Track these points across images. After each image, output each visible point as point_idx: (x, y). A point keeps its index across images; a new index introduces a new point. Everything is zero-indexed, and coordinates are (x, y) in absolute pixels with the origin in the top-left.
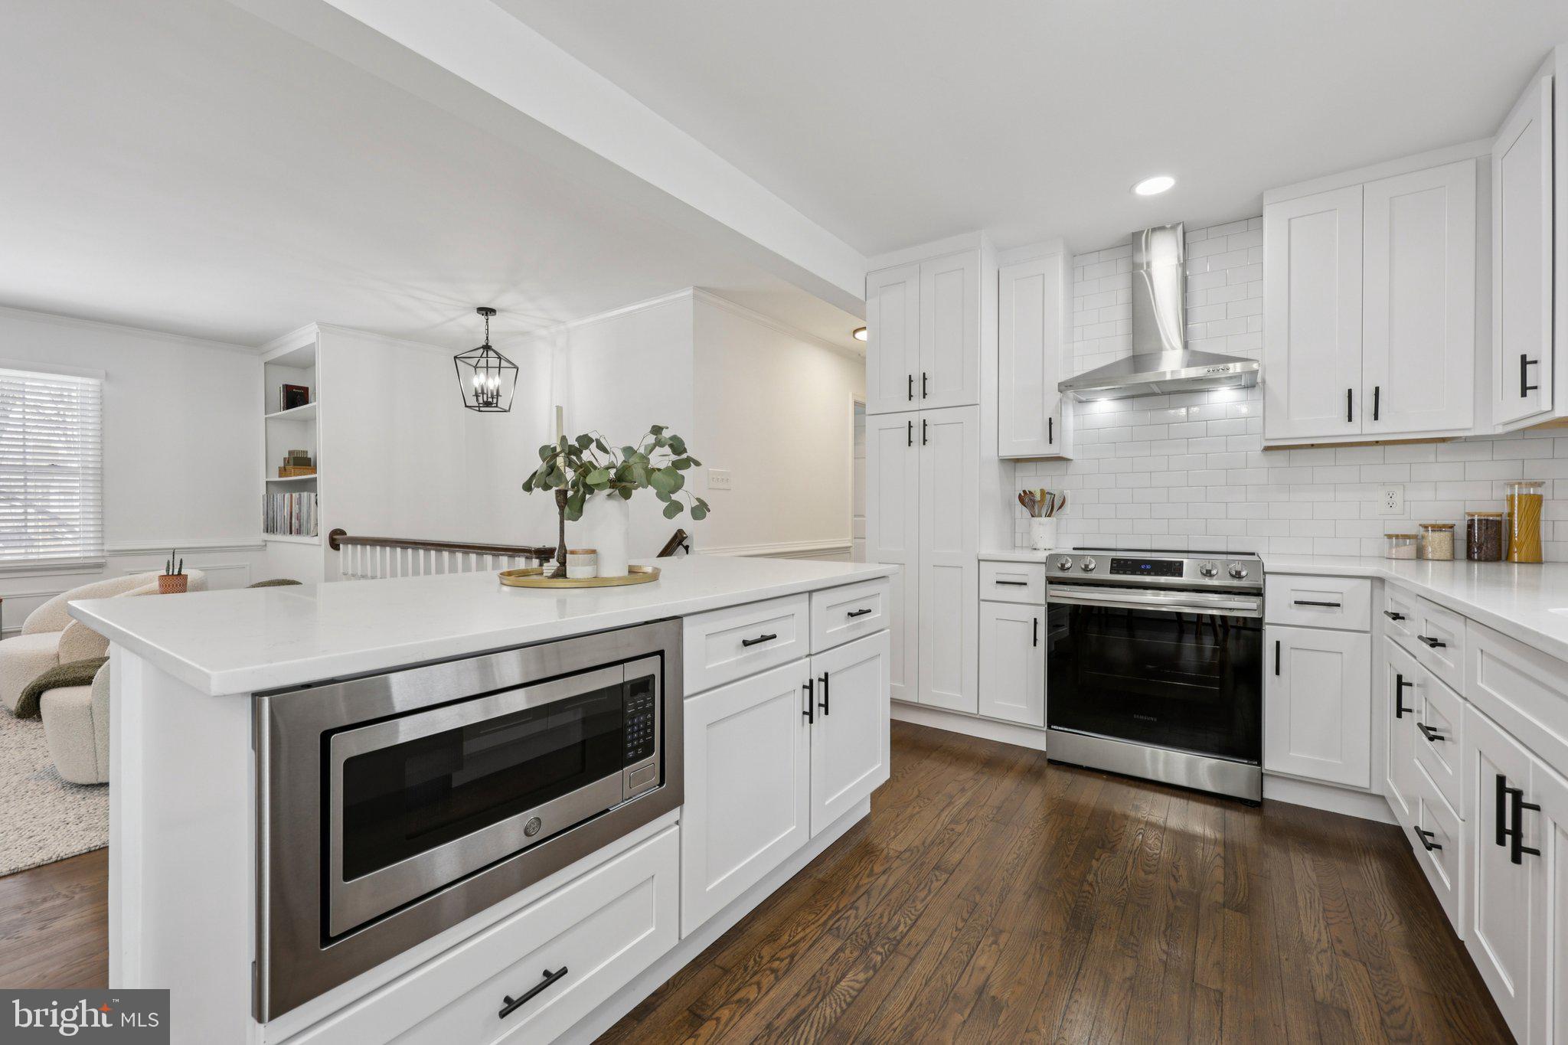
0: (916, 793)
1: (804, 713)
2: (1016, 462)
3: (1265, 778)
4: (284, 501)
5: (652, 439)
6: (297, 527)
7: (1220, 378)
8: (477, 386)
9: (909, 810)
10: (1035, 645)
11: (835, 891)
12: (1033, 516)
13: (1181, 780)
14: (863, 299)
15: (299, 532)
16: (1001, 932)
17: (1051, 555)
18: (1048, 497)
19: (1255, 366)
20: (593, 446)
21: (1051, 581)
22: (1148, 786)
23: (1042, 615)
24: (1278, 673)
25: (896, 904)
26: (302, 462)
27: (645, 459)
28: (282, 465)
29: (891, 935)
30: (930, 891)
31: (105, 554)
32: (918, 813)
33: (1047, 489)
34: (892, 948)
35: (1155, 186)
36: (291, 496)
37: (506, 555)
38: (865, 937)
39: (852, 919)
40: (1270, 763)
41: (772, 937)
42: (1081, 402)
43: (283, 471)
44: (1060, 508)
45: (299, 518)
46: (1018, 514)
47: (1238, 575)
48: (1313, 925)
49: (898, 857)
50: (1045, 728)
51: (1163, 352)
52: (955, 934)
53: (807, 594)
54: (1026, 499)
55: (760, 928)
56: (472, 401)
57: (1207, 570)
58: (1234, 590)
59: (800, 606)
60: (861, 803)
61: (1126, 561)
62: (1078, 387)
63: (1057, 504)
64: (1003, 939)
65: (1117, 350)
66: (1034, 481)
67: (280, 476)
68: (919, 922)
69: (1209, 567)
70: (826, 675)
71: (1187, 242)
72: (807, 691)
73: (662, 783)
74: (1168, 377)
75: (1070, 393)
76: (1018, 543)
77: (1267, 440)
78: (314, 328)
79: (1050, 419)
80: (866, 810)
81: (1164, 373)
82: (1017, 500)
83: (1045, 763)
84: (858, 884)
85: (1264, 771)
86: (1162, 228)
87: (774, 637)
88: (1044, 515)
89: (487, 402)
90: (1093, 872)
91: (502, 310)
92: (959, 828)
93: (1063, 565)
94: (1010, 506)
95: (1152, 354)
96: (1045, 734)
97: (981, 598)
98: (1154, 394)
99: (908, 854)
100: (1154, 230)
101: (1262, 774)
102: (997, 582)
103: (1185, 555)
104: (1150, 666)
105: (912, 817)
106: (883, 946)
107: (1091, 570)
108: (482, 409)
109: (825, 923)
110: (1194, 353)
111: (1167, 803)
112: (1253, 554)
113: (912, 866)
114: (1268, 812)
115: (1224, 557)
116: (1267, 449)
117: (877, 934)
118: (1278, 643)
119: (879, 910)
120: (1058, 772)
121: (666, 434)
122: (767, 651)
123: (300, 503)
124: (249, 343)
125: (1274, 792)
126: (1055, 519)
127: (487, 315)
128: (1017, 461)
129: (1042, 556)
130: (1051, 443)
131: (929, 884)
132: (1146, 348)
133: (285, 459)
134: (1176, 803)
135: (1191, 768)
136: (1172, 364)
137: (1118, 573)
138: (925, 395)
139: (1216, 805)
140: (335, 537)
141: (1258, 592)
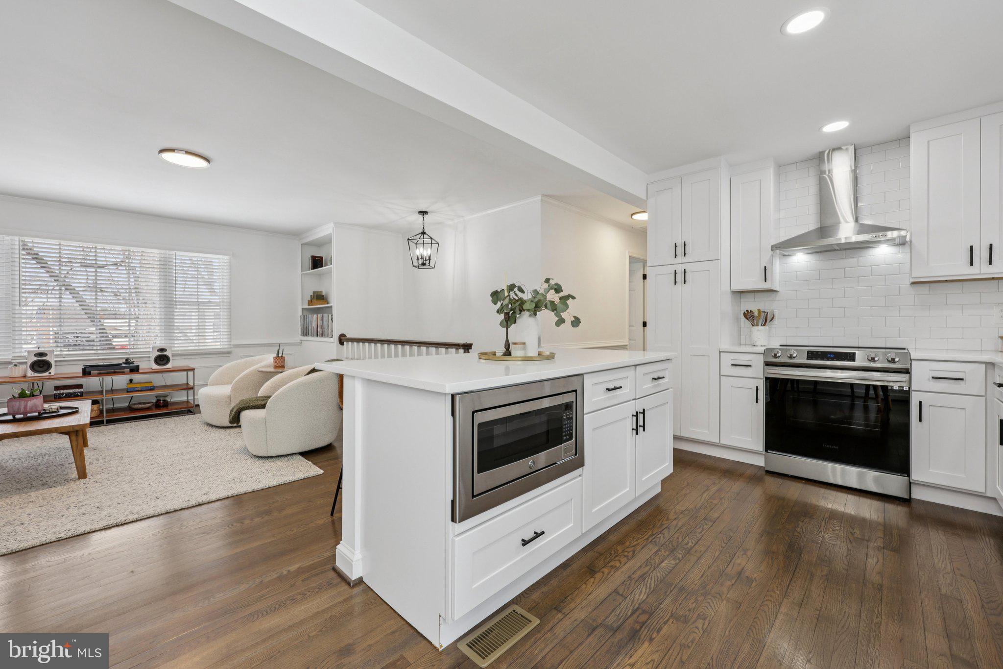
0: (686, 483)
1: (633, 429)
2: (740, 294)
3: (912, 486)
4: (314, 319)
5: (546, 286)
6: (321, 332)
7: (880, 241)
8: (418, 255)
9: (684, 491)
10: (757, 402)
11: (650, 525)
12: (753, 326)
13: (854, 484)
14: (645, 198)
15: (322, 335)
16: (748, 550)
17: (767, 349)
18: (763, 314)
19: (903, 233)
20: (516, 289)
21: (767, 364)
22: (832, 488)
23: (761, 384)
24: (920, 420)
25: (685, 534)
26: (319, 297)
27: (545, 296)
28: (310, 299)
29: (685, 547)
30: (703, 530)
31: (232, 346)
32: (689, 493)
33: (762, 309)
34: (686, 552)
35: (835, 127)
36: (318, 316)
37: (444, 347)
38: (671, 546)
39: (662, 539)
40: (915, 476)
41: (621, 542)
42: (784, 256)
43: (310, 302)
44: (771, 320)
45: (322, 327)
46: (742, 324)
47: (893, 361)
48: (941, 561)
49: (682, 513)
50: (764, 453)
51: (840, 225)
52: (721, 549)
53: (634, 367)
54: (748, 315)
55: (613, 538)
56: (416, 263)
57: (871, 358)
58: (891, 370)
59: (630, 373)
60: (655, 486)
61: (817, 352)
62: (784, 247)
63: (768, 320)
64: (749, 553)
65: (810, 224)
66: (754, 305)
67: (309, 305)
68: (700, 542)
69: (873, 356)
70: (644, 410)
71: (857, 155)
72: (635, 418)
73: (576, 455)
74: (843, 241)
75: (778, 251)
76: (743, 342)
77: (913, 278)
78: (332, 225)
79: (765, 267)
80: (658, 490)
81: (840, 239)
82: (742, 316)
83: (764, 473)
84: (662, 523)
85: (911, 481)
86: (839, 149)
87: (621, 387)
88: (760, 325)
89: (424, 263)
90: (800, 527)
91: (432, 212)
92: (715, 502)
93: (775, 355)
94: (738, 320)
95: (833, 226)
96: (764, 457)
97: (722, 374)
98: (835, 250)
99: (687, 512)
100: (834, 150)
101: (910, 483)
102: (732, 365)
103: (857, 349)
104: (832, 417)
105: (685, 495)
106: (682, 551)
107: (794, 357)
108: (420, 267)
109: (647, 539)
110: (862, 225)
111: (845, 498)
112: (904, 349)
113: (691, 517)
114: (913, 505)
115: (884, 350)
116: (913, 283)
117: (677, 546)
118: (920, 402)
119: (676, 536)
120: (773, 478)
121: (552, 282)
122: (616, 395)
123: (323, 320)
124: (293, 234)
125: (918, 494)
126: (767, 327)
127: (423, 215)
128: (742, 292)
129: (762, 350)
130: (765, 281)
131: (702, 526)
132: (829, 222)
133: (311, 296)
134: (851, 498)
135: (860, 477)
136: (847, 232)
137: (812, 359)
138: (685, 254)
139: (878, 500)
140: (342, 338)
141: (907, 371)
